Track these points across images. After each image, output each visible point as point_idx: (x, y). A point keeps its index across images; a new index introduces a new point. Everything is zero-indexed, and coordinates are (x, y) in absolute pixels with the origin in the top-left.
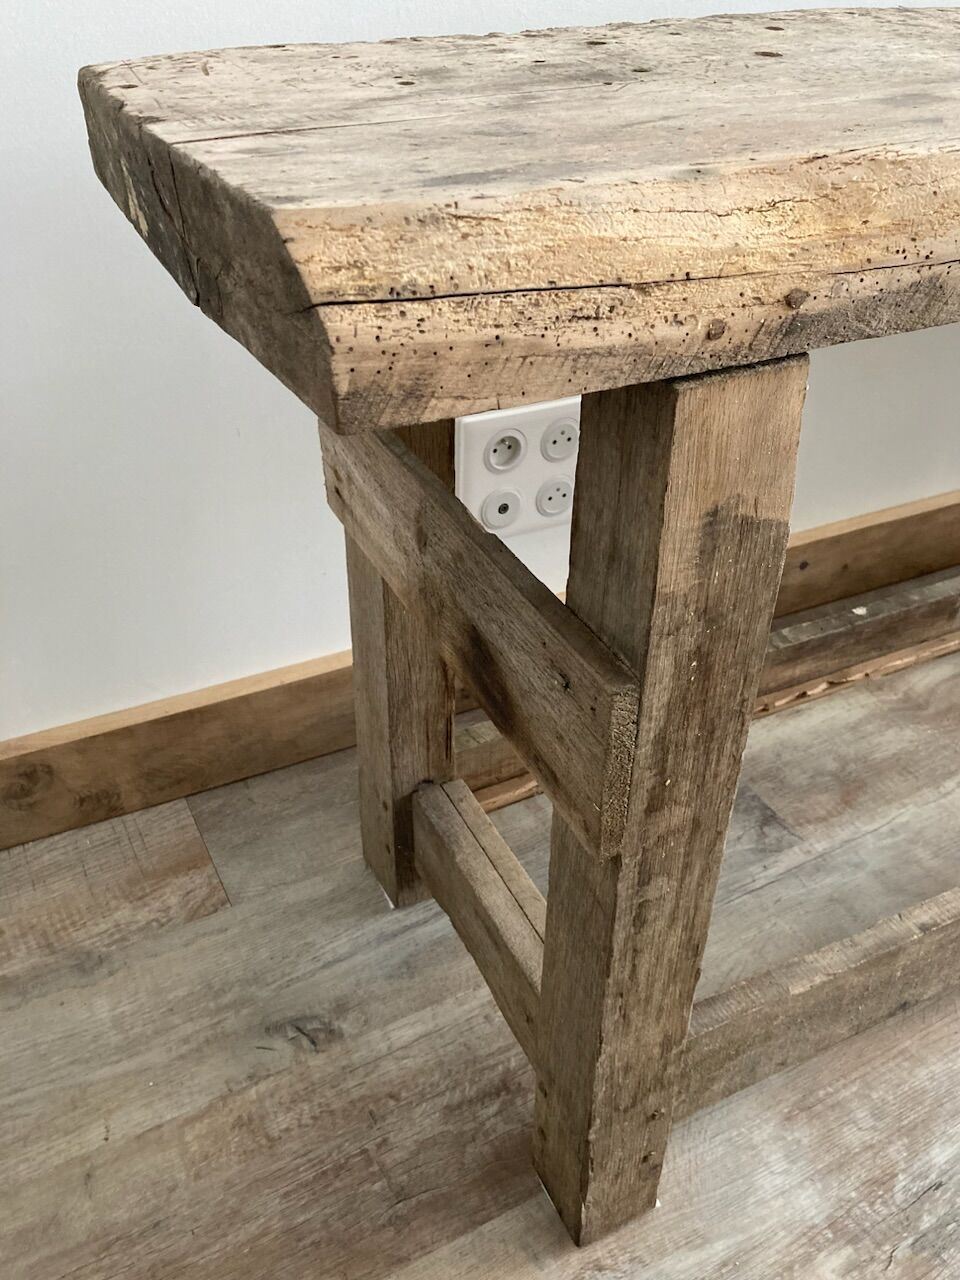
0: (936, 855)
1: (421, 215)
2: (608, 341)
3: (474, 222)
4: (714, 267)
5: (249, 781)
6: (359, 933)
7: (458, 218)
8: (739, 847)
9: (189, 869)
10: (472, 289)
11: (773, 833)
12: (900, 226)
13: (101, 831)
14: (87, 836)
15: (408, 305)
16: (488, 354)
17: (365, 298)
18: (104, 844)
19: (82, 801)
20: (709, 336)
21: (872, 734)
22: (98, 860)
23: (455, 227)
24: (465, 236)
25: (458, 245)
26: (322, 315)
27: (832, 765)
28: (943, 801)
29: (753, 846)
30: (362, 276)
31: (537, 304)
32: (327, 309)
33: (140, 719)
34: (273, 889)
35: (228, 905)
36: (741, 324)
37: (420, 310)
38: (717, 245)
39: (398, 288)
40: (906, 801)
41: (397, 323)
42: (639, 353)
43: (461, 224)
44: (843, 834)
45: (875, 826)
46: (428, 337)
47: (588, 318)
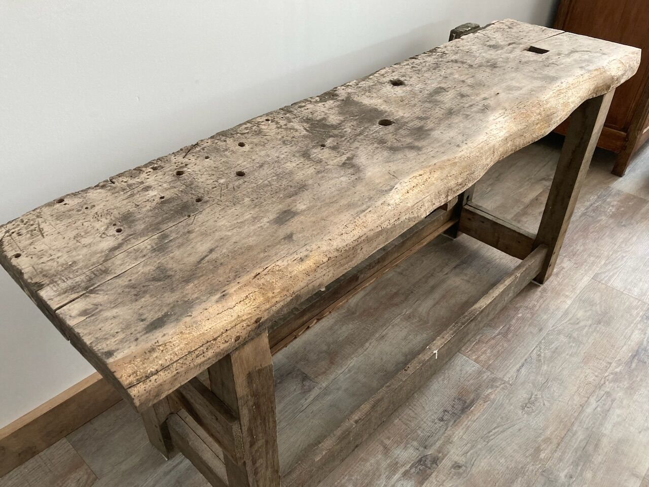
0: (365, 377)
1: (149, 350)
2: (208, 357)
3: (164, 345)
4: (233, 324)
5: (92, 421)
6: (156, 475)
7: (159, 346)
8: (295, 393)
9: (77, 469)
10: (167, 365)
11: (307, 383)
12: (283, 290)
13: (31, 463)
14: (25, 468)
15: (151, 378)
16: (175, 378)
17: (139, 381)
18: (34, 469)
19: (20, 454)
20: (236, 341)
21: (337, 330)
22: (34, 477)
23: (159, 349)
24: (162, 351)
25: (161, 355)
26: (129, 391)
27: (325, 348)
28: (365, 353)
29: (300, 392)
30: (137, 375)
31: (186, 359)
32: (130, 389)
33: (39, 415)
34: (115, 467)
35: (98, 480)
36: (244, 334)
37: (155, 377)
38: (234, 318)
39: (148, 375)
40: (352, 356)
41: (149, 384)
42: (217, 355)
43: (160, 348)
44: (332, 377)
45: (343, 370)
46: (158, 383)
47: (201, 354)
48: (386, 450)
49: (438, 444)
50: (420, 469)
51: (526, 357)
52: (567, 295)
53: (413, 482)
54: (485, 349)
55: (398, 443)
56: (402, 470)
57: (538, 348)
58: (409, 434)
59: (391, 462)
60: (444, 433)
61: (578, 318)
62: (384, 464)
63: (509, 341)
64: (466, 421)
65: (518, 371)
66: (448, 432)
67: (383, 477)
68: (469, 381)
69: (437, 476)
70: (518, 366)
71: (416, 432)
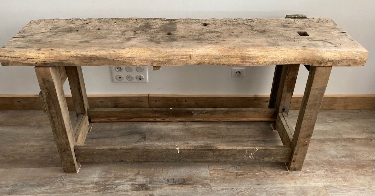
4: (36, 58)
7: (13, 51)
8: (135, 140)
10: (12, 57)
11: (142, 140)
12: (56, 57)
21: (175, 131)
25: (12, 54)
27: (163, 134)
28: (173, 144)
29: (137, 140)
30: (3, 55)
31: (18, 59)
36: (39, 63)
39: (6, 56)
40: (168, 142)
44: (152, 143)
45: (159, 144)
48: (138, 174)
49: (156, 185)
50: (139, 187)
51: (234, 188)
52: (296, 183)
53: (132, 188)
54: (221, 173)
55: (144, 175)
56: (133, 183)
57: (245, 189)
58: (151, 176)
59: (134, 178)
60: (163, 184)
61: (286, 193)
62: (131, 177)
63: (236, 178)
64: (175, 187)
65: (223, 189)
66: (164, 185)
67: (126, 180)
68: (197, 178)
69: (141, 193)
70: (225, 188)
71: (154, 177)
